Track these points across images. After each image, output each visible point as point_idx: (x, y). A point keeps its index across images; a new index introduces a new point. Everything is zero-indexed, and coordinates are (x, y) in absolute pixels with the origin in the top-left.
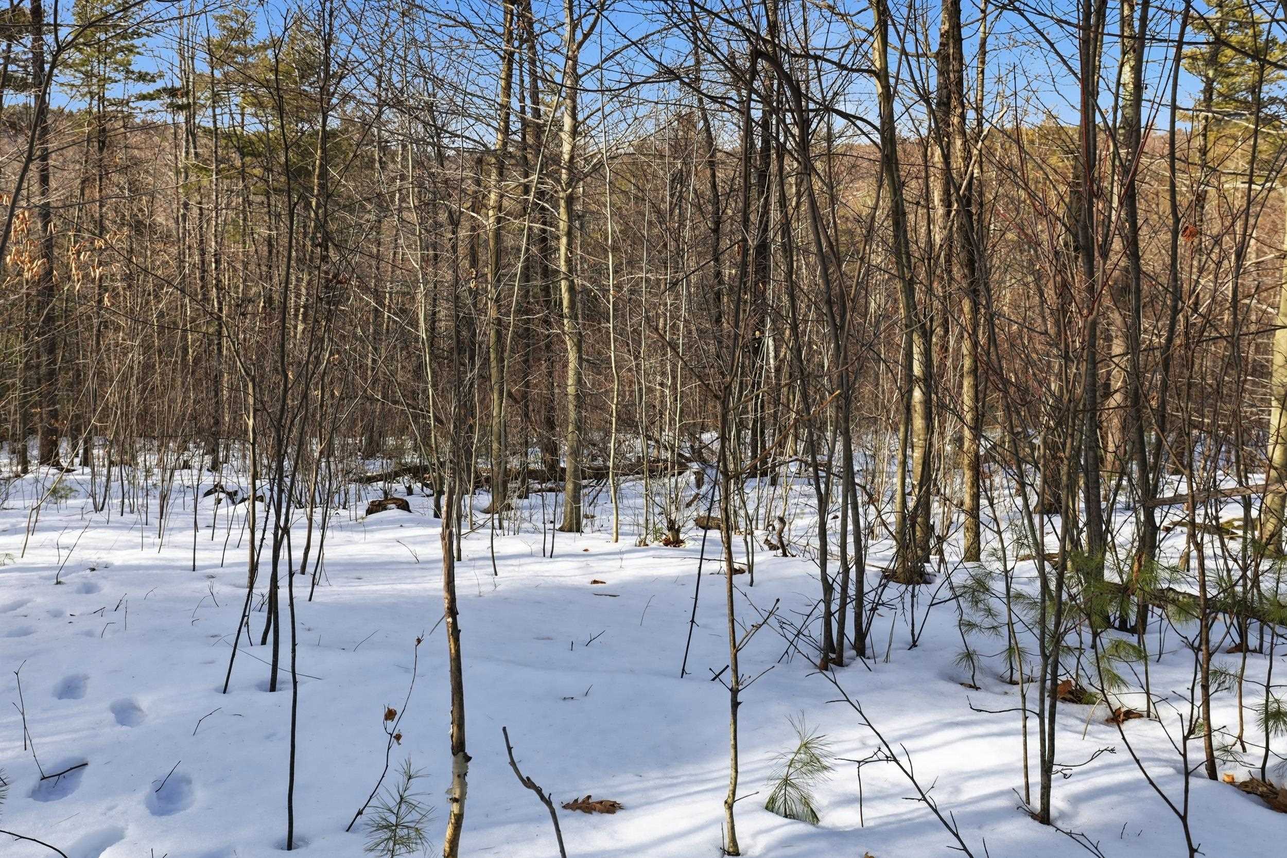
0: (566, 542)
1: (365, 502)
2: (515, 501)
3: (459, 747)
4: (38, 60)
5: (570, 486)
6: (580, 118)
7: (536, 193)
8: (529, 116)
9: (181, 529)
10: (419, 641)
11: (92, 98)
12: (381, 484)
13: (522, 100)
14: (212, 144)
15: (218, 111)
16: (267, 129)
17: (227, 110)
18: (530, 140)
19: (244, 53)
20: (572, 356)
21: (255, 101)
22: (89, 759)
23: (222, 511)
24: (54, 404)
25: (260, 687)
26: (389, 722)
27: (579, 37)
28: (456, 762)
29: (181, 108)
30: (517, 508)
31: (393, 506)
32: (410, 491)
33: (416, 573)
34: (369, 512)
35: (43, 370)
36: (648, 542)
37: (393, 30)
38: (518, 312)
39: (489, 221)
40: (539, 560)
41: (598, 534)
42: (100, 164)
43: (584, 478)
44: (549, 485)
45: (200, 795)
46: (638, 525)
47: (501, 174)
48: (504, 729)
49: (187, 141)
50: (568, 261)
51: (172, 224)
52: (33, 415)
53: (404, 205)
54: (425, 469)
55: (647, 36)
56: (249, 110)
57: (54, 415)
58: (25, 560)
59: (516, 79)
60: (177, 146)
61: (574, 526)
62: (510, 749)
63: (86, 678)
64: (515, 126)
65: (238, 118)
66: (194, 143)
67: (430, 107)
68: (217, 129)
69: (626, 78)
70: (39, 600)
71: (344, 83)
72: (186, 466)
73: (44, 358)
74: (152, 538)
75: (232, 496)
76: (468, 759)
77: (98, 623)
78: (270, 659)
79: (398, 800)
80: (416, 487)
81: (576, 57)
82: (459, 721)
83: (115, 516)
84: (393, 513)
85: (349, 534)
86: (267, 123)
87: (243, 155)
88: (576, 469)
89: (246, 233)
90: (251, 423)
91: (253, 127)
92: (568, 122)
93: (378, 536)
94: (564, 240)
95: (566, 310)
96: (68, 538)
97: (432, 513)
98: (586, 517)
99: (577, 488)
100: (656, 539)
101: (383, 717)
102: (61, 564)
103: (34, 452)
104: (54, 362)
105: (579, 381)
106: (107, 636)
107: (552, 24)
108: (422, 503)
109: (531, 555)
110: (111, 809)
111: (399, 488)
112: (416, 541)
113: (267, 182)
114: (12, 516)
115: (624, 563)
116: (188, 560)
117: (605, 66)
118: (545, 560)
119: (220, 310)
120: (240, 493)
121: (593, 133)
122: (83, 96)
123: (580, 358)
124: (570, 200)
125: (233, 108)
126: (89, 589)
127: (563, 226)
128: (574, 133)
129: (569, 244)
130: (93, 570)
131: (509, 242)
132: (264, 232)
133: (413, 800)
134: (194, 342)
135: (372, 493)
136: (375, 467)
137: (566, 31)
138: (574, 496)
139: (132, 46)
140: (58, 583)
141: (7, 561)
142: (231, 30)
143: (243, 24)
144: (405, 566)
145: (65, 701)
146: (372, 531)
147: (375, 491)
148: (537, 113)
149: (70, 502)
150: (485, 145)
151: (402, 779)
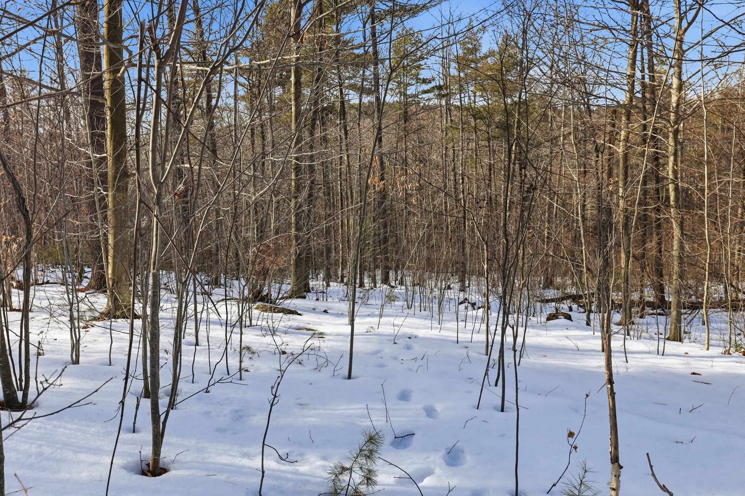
0: (672, 347)
1: (545, 313)
2: (637, 320)
3: (615, 459)
4: (376, 77)
5: (674, 313)
6: (684, 78)
7: (653, 130)
8: (647, 80)
9: (450, 321)
10: (587, 396)
11: (401, 95)
12: (554, 304)
13: (642, 71)
14: (459, 114)
15: (463, 95)
16: (488, 104)
17: (467, 95)
18: (648, 95)
19: (476, 62)
20: (676, 232)
21: (482, 88)
22: (415, 432)
23: (470, 313)
24: (387, 253)
25: (495, 409)
26: (570, 438)
27: (684, 24)
28: (613, 468)
29: (444, 96)
30: (639, 324)
31: (562, 317)
32: (571, 309)
33: (578, 357)
34: (548, 319)
35: (382, 237)
36: (731, 352)
37: (560, 37)
38: (640, 204)
39: (620, 150)
40: (655, 356)
41: (693, 344)
42: (405, 129)
43: (685, 308)
44: (659, 311)
45: (469, 459)
46: (724, 340)
47: (628, 119)
48: (648, 454)
49: (447, 114)
50: (675, 172)
51: (439, 159)
52: (377, 259)
53: (566, 141)
54: (580, 297)
55: (737, 18)
56: (478, 94)
57: (387, 259)
58: (379, 330)
59: (639, 58)
60: (441, 116)
61: (677, 337)
62: (651, 467)
63: (411, 392)
64: (638, 87)
65: (473, 98)
66: (450, 114)
67: (583, 82)
68: (462, 105)
69: (720, 49)
70: (387, 350)
71: (531, 72)
72: (449, 288)
73: (382, 231)
74: (436, 324)
75: (473, 305)
76: (621, 467)
77: (415, 365)
78: (501, 395)
79: (580, 482)
80: (575, 307)
81: (682, 38)
82: (615, 445)
83: (417, 311)
84: (562, 321)
85: (537, 331)
86: (488, 100)
87: (475, 119)
88: (679, 302)
89: (477, 162)
90: (485, 267)
91: (481, 103)
92: (675, 82)
93: (554, 333)
94: (672, 158)
95: (672, 203)
96: (399, 321)
97: (585, 323)
98: (685, 333)
99: (679, 314)
100: (737, 351)
101: (567, 435)
102: (396, 333)
103: (379, 278)
104: (386, 232)
105: (682, 247)
106: (419, 371)
107: (664, 19)
108: (579, 316)
109: (649, 353)
110: (427, 458)
111: (564, 307)
112: (576, 338)
113: (488, 133)
114: (371, 308)
115: (714, 364)
116: (455, 337)
117: (705, 41)
118: (659, 357)
119: (465, 204)
120: (477, 304)
121: (693, 87)
122: (397, 94)
123: (682, 233)
124: (676, 132)
125: (470, 93)
126: (409, 348)
127: (671, 149)
128: (680, 88)
129: (675, 160)
130: (410, 338)
131: (633, 161)
132: (487, 161)
133: (589, 484)
134: (451, 222)
135: (548, 309)
136: (551, 293)
137: (676, 22)
138: (677, 320)
139: (420, 65)
140: (395, 343)
141: (372, 330)
142: (469, 49)
143: (475, 45)
144: (570, 352)
145: (402, 402)
146: (550, 330)
147: (550, 308)
148: (652, 78)
149: (396, 303)
150: (618, 102)
151: (582, 472)
